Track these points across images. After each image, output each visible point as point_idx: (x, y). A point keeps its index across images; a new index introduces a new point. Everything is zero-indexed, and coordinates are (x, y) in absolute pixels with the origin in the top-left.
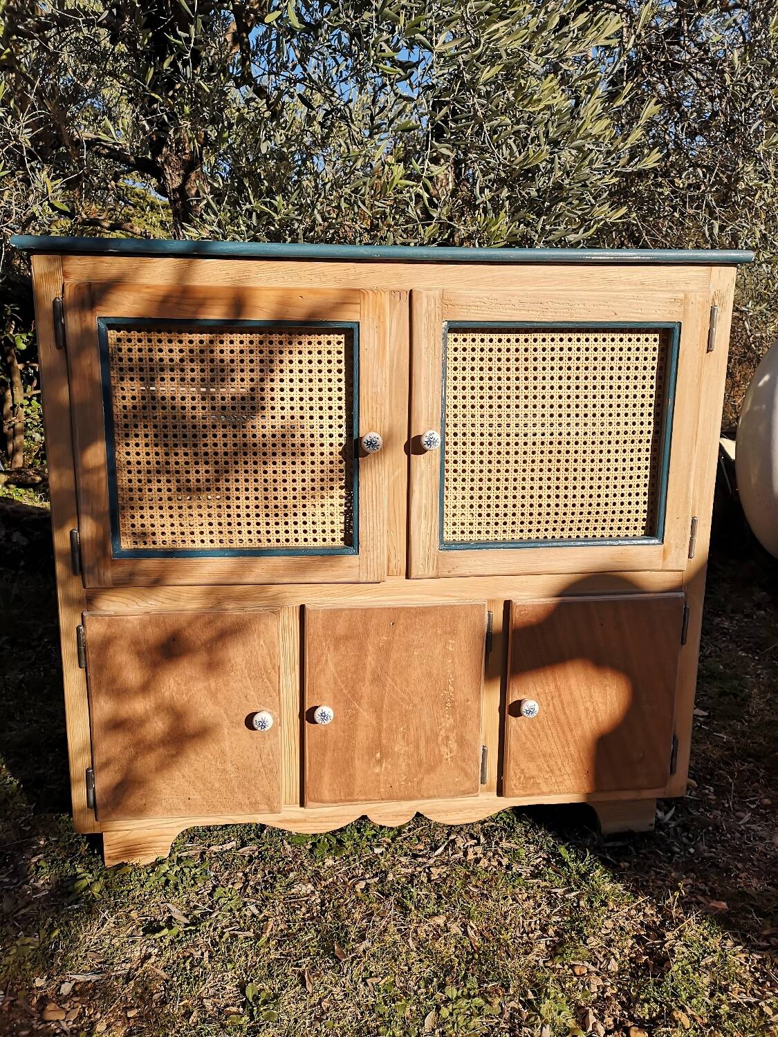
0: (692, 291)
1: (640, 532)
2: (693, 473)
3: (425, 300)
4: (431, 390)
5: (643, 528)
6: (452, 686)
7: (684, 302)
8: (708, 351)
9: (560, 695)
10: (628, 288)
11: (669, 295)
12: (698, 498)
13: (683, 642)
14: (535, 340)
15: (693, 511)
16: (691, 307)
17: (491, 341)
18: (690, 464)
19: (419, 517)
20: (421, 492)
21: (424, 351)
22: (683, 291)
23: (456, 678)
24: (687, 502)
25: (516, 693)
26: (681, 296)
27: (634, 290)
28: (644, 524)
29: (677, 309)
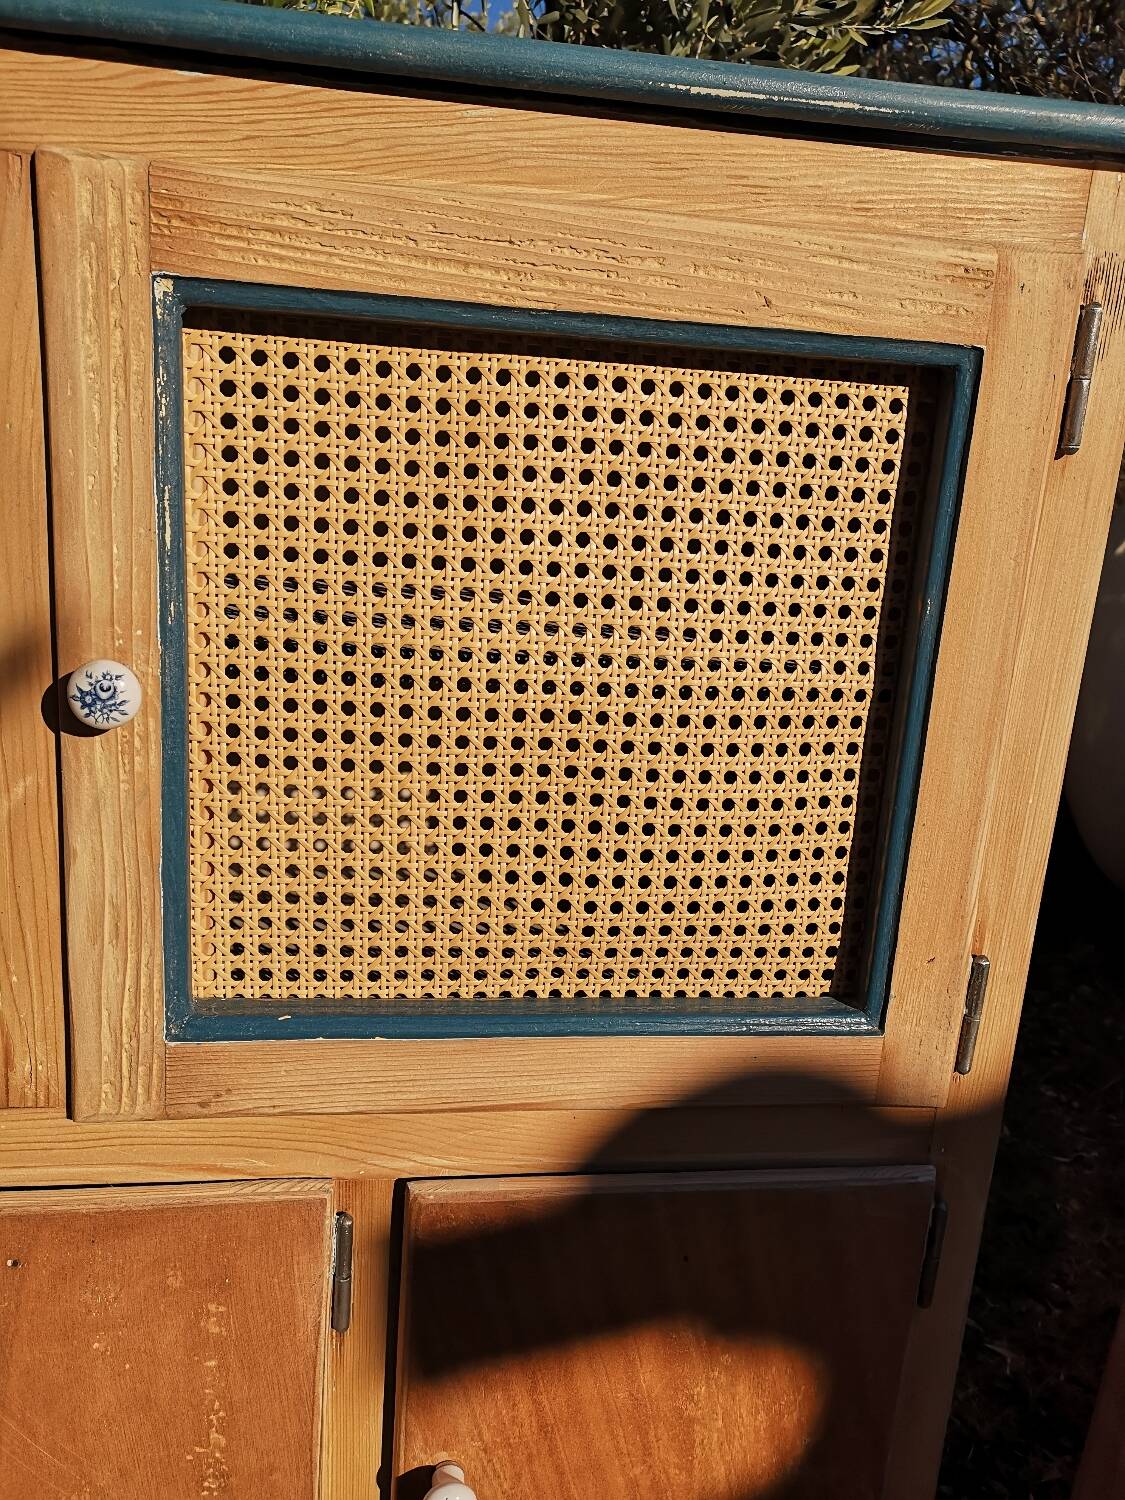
0: (1023, 248)
1: (817, 987)
2: (985, 831)
3: (83, 194)
4: (117, 518)
5: (827, 975)
6: (221, 1431)
7: (995, 282)
8: (1059, 455)
9: (552, 1451)
10: (814, 217)
11: (947, 254)
12: (992, 903)
13: (924, 1297)
14: (504, 377)
15: (979, 936)
16: (1017, 300)
17: (353, 367)
18: (979, 802)
19: (96, 937)
20: (98, 859)
21: (84, 380)
22: (997, 246)
23: (230, 1407)
24: (960, 916)
25: (418, 1444)
26: (987, 258)
27: (832, 226)
28: (832, 963)
29: (973, 306)
